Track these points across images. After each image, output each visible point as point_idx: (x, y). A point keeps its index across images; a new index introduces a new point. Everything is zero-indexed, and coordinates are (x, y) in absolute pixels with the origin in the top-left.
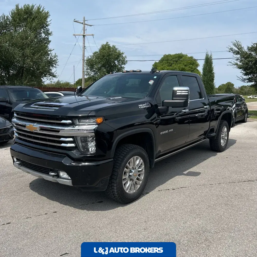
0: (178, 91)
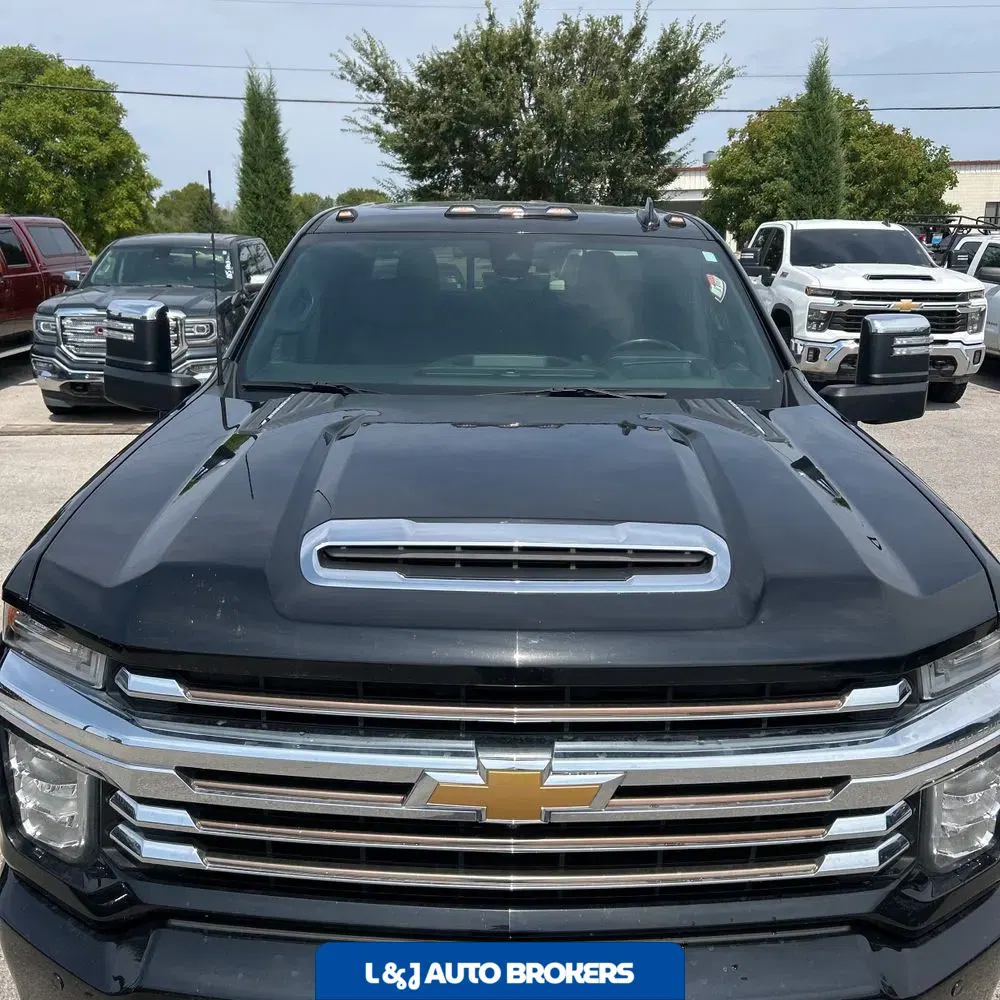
0: (898, 341)
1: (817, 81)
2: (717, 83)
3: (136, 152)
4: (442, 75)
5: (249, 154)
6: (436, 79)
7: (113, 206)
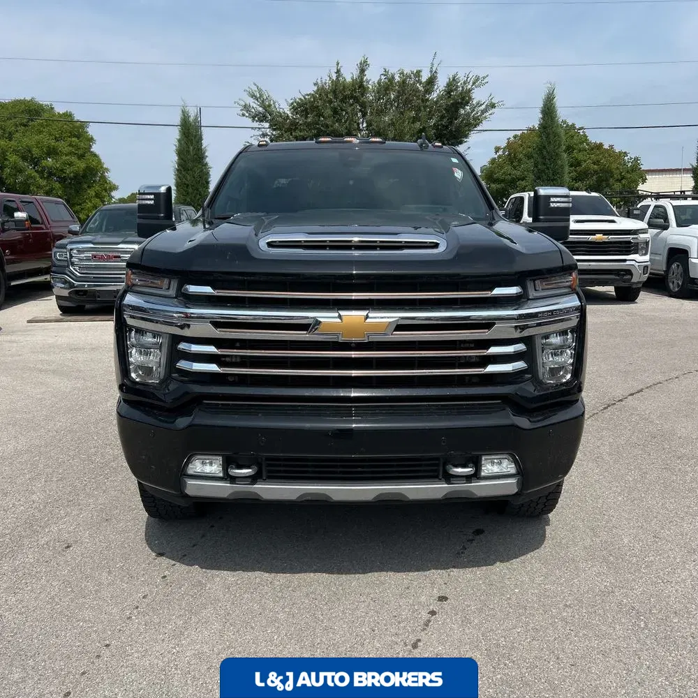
0: (552, 199)
1: (548, 110)
2: (483, 112)
3: (102, 167)
4: (306, 109)
5: (182, 159)
6: (302, 111)
7: (85, 202)
